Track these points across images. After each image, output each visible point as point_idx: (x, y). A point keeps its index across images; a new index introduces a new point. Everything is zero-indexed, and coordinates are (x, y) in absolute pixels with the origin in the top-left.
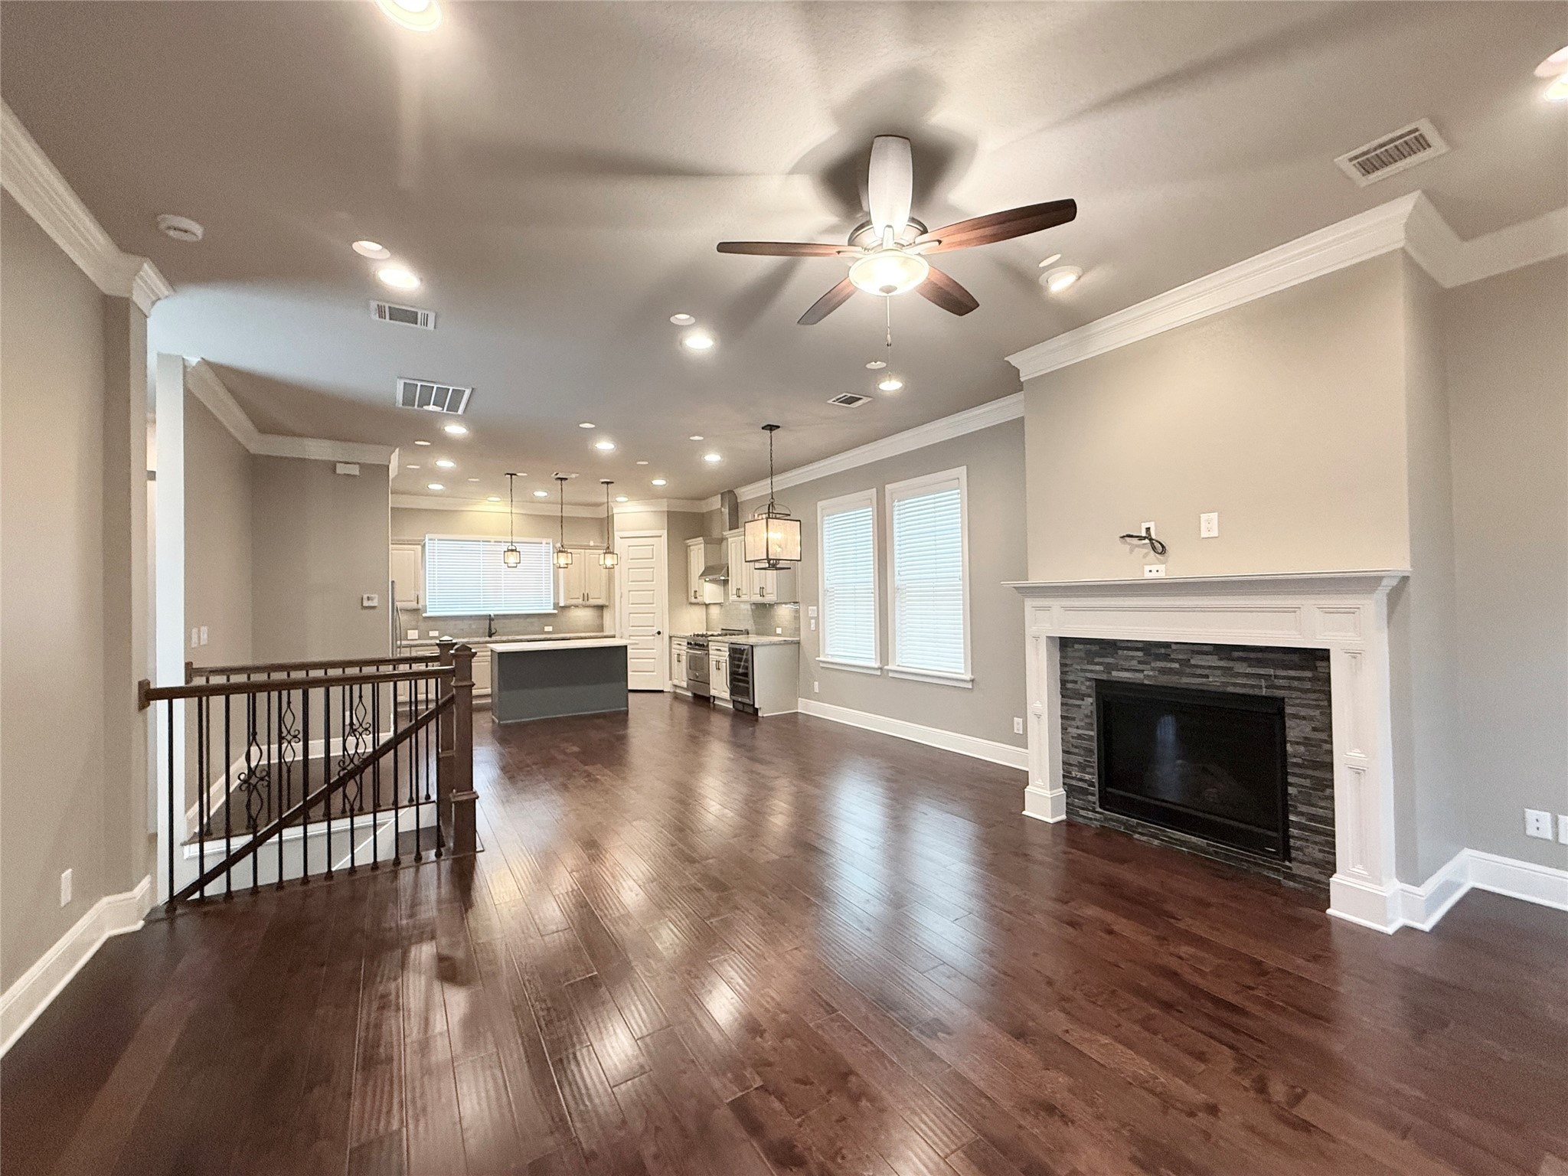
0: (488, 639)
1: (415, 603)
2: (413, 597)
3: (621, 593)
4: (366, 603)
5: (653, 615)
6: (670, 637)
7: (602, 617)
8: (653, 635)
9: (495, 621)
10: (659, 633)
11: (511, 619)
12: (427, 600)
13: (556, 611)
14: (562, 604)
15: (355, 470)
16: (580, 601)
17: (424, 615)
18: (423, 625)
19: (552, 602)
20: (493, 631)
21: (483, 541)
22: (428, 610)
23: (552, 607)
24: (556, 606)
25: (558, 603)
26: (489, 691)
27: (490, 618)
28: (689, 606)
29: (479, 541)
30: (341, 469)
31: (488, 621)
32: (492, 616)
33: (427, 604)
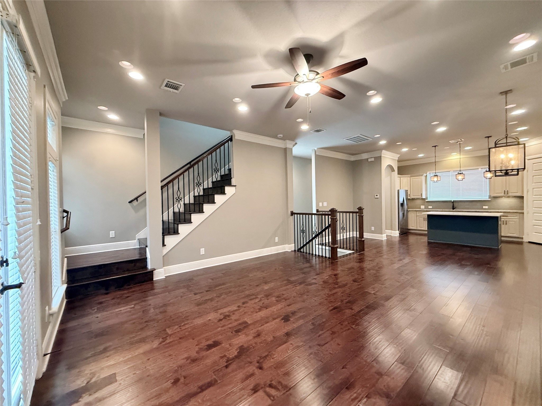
1: (420, 196)
2: (420, 194)
3: (528, 190)
4: (376, 197)
9: (455, 203)
11: (465, 202)
12: (428, 195)
13: (490, 199)
14: (494, 196)
15: (373, 159)
16: (503, 194)
17: (426, 200)
18: (426, 204)
19: (488, 195)
20: (454, 207)
22: (428, 198)
23: (488, 197)
24: (490, 197)
25: (492, 196)
27: (453, 202)
29: (450, 171)
30: (369, 160)
33: (428, 196)
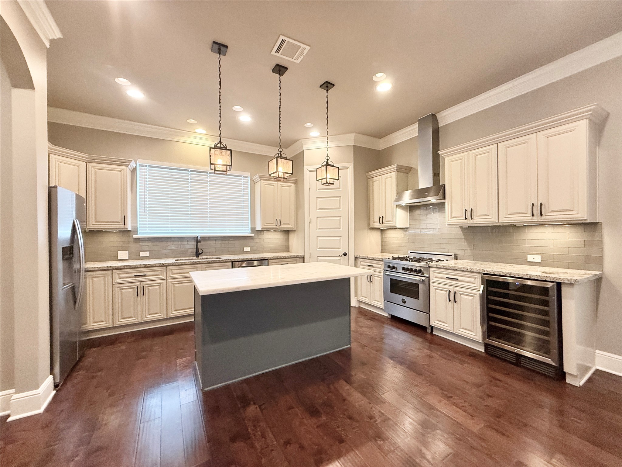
0: (195, 259)
1: (123, 225)
2: (120, 218)
3: (310, 219)
5: (339, 238)
6: (356, 258)
7: (288, 239)
8: (340, 256)
9: (202, 242)
10: (345, 254)
12: (139, 223)
13: (253, 235)
14: (259, 228)
16: (274, 226)
17: (135, 236)
18: (133, 246)
19: (250, 226)
20: (200, 251)
21: (191, 171)
22: (139, 231)
23: (249, 231)
24: (253, 230)
25: (255, 228)
26: (192, 311)
27: (198, 240)
28: (369, 231)
29: (188, 171)
31: (196, 243)
32: (199, 238)
33: (138, 226)
